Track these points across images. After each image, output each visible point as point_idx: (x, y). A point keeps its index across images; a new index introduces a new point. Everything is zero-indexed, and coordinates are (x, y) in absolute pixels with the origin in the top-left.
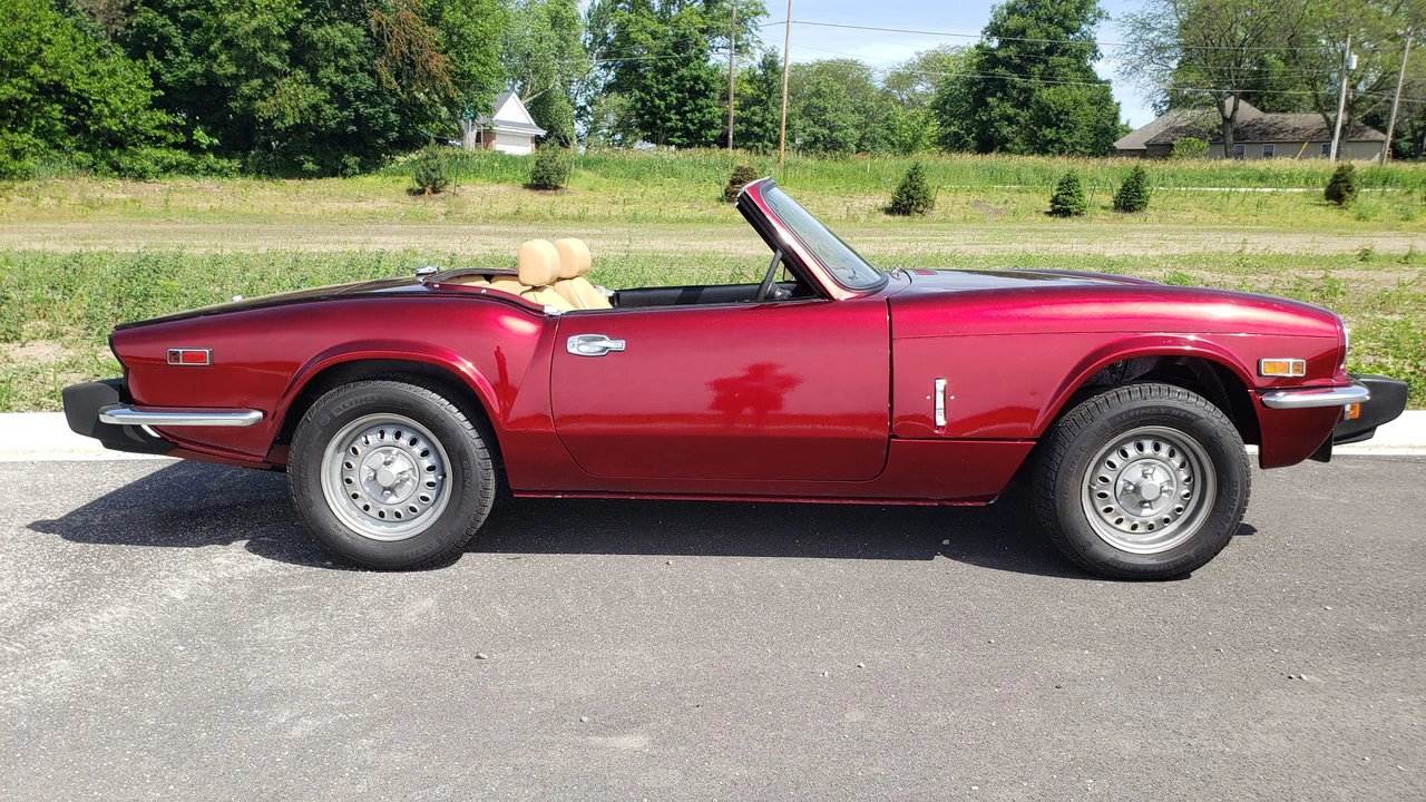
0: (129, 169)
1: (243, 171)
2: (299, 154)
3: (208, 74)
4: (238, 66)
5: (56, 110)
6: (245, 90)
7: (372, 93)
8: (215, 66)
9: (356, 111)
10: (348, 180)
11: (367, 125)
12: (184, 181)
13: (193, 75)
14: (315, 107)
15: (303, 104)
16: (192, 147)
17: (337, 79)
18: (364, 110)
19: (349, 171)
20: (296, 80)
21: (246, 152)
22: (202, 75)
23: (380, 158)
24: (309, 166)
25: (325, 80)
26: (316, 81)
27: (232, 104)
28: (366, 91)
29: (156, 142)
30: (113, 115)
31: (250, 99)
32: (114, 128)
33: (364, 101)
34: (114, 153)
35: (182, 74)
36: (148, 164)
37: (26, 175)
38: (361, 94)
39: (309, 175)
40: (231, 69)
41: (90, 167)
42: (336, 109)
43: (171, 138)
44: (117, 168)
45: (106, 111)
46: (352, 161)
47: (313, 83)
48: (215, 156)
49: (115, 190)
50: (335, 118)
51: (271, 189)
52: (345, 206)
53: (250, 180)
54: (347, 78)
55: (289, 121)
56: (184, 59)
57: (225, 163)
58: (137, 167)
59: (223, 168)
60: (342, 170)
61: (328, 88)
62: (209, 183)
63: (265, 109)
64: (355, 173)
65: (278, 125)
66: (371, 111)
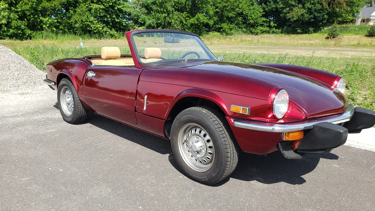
0: (254, 32)
1: (282, 32)
2: (297, 28)
3: (276, 8)
4: (284, 5)
5: (240, 19)
6: (285, 11)
7: (320, 10)
8: (278, 5)
9: (314, 15)
10: (309, 35)
11: (317, 19)
12: (266, 35)
13: (273, 8)
14: (302, 15)
15: (299, 14)
16: (270, 26)
17: (310, 7)
18: (317, 14)
19: (310, 32)
20: (298, 7)
21: (283, 27)
22: (275, 8)
23: (320, 28)
24: (299, 31)
25: (306, 7)
26: (304, 7)
27: (281, 15)
28: (318, 9)
29: (262, 25)
30: (252, 19)
31: (286, 13)
32: (252, 22)
33: (317, 12)
34: (251, 29)
35: (270, 8)
36: (258, 31)
37: (232, 34)
38: (317, 10)
39: (299, 33)
40: (282, 6)
41: (246, 32)
42: (308, 15)
43: (265, 24)
44: (252, 32)
45: (251, 18)
46: (311, 29)
47: (303, 8)
48: (275, 29)
49: (249, 37)
50: (308, 18)
51: (287, 37)
52: (305, 42)
53: (283, 35)
54: (313, 6)
55: (295, 19)
56: (271, 4)
57: (277, 30)
58: (256, 32)
59: (277, 32)
60: (308, 32)
61: (307, 9)
62: (272, 36)
63: (289, 16)
64: (312, 33)
65: (292, 20)
66: (319, 15)
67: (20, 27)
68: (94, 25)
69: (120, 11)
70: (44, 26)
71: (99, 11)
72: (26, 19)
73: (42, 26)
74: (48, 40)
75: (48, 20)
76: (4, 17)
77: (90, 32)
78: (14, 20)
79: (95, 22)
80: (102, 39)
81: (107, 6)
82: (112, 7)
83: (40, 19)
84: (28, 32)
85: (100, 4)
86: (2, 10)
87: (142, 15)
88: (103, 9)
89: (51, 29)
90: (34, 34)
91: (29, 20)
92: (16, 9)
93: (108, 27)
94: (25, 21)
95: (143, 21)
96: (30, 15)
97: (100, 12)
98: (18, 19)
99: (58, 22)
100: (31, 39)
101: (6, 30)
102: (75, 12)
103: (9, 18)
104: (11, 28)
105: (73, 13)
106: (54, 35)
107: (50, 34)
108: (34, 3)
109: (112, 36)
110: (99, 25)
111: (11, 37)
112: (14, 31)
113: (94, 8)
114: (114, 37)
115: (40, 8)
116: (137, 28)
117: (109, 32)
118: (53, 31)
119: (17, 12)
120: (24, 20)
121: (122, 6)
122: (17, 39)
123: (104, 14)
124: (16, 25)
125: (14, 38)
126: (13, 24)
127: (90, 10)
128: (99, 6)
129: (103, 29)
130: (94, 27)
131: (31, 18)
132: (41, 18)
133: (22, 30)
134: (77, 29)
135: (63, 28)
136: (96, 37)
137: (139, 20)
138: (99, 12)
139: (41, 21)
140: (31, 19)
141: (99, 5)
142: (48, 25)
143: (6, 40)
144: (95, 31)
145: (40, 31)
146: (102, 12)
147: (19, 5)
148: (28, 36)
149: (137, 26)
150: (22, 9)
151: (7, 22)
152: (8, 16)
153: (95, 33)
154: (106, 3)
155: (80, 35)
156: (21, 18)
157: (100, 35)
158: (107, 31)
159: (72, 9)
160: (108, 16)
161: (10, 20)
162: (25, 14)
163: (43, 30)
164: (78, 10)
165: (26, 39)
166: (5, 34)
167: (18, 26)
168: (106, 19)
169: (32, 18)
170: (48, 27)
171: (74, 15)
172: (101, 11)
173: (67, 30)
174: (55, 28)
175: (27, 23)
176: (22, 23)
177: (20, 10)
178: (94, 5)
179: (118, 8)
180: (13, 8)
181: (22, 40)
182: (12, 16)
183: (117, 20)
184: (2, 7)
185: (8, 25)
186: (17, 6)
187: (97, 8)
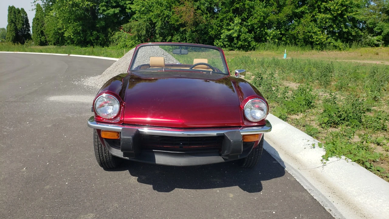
68: (316, 36)
69: (353, 20)
70: (268, 38)
71: (325, 20)
72: (253, 32)
73: (266, 39)
74: (269, 51)
75: (272, 32)
76: (236, 31)
77: (312, 43)
78: (243, 33)
79: (318, 33)
80: (324, 50)
81: (335, 15)
82: (342, 15)
83: (265, 32)
84: (253, 43)
85: (328, 13)
86: (236, 25)
87: (381, 22)
88: (330, 19)
89: (274, 41)
90: (258, 46)
91: (255, 33)
92: (247, 24)
93: (334, 37)
94: (252, 34)
95: (380, 29)
96: (257, 29)
97: (326, 22)
98: (247, 32)
99: (281, 34)
100: (254, 50)
101: (236, 42)
102: (299, 23)
103: (240, 31)
104: (240, 40)
105: (297, 24)
106: (275, 46)
107: (272, 45)
108: (262, 17)
109: (335, 47)
110: (322, 36)
111: (239, 48)
112: (242, 43)
113: (319, 18)
114: (338, 48)
115: (267, 21)
116: (370, 38)
117: (333, 43)
118: (275, 43)
119: (248, 26)
120: (252, 33)
121: (354, 13)
122: (243, 50)
123: (330, 24)
124: (244, 38)
125: (241, 49)
126: (241, 37)
127: (315, 21)
128: (326, 15)
129: (327, 40)
130: (317, 39)
131: (257, 31)
132: (266, 31)
133: (249, 42)
134: (300, 40)
135: (285, 39)
136: (317, 49)
137: (375, 29)
138: (324, 22)
139: (266, 33)
140: (257, 32)
141: (326, 14)
142: (271, 37)
143: (235, 51)
144: (317, 43)
145: (264, 43)
146: (328, 22)
147: (250, 19)
148: (253, 47)
149: (370, 35)
150: (251, 23)
151: (238, 36)
152: (239, 30)
153: (317, 44)
154: (334, 11)
155: (301, 46)
156: (250, 32)
157: (322, 46)
158: (332, 43)
159: (297, 20)
160: (335, 26)
161: (241, 33)
162: (254, 27)
163: (266, 42)
164: (302, 21)
165: (251, 50)
166: (235, 46)
167: (246, 39)
168: (331, 29)
169: (259, 31)
170: (272, 39)
171: (298, 26)
172: (327, 21)
173: (288, 42)
174: (277, 39)
175: (254, 35)
176: (249, 35)
177: (250, 24)
178: (320, 15)
179: (348, 17)
180: (245, 23)
181: (247, 51)
182: (242, 30)
183: (345, 30)
184: (236, 22)
185: (238, 38)
186: (248, 21)
187: (324, 18)
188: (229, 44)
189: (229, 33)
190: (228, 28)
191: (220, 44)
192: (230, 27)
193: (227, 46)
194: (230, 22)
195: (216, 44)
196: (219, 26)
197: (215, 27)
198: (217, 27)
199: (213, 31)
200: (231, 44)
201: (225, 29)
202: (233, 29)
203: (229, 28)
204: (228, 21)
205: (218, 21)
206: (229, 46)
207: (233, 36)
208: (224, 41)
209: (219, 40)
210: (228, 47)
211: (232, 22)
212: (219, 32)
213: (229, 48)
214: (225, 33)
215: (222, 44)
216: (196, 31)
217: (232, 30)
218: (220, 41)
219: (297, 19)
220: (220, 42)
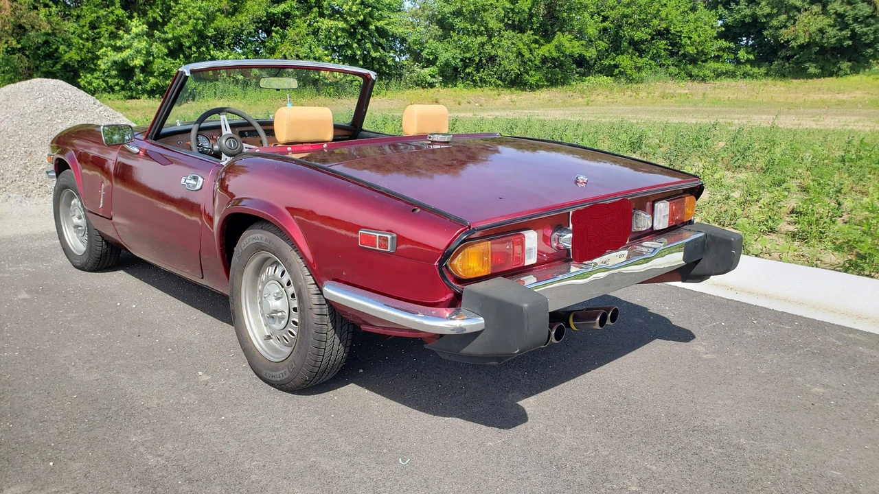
0: (697, 76)
1: (767, 74)
2: (806, 62)
3: (754, 17)
4: (772, 8)
5: (662, 44)
6: (775, 23)
7: (868, 17)
8: (757, 9)
9: (853, 31)
10: (840, 79)
11: (860, 40)
12: (726, 82)
13: (745, 16)
14: (822, 31)
15: (813, 29)
16: (738, 62)
17: (841, 10)
18: (859, 29)
19: (841, 73)
20: (811, 13)
21: (771, 62)
22: (749, 16)
23: (868, 62)
24: (812, 70)
25: (831, 11)
26: (825, 11)
27: (765, 33)
28: (863, 16)
29: (717, 58)
30: (692, 44)
31: (778, 28)
32: (691, 52)
33: (861, 22)
34: (690, 67)
35: (738, 16)
36: (708, 72)
37: (642, 81)
38: (858, 18)
39: (811, 76)
40: (767, 10)
41: (676, 75)
42: (838, 30)
43: (725, 56)
44: (691, 76)
45: (689, 42)
46: (845, 65)
47: (823, 13)
48: (751, 66)
49: (684, 88)
50: (835, 37)
51: (781, 86)
52: (825, 97)
53: (770, 81)
54: (849, 8)
55: (801, 41)
56: (741, 7)
57: (756, 70)
58: (701, 74)
59: (754, 73)
60: (837, 72)
61: (834, 16)
62: (742, 83)
63: (785, 34)
64: (846, 74)
65: (793, 44)
66: (865, 29)
67: (170, 73)
69: (381, 32)
71: (335, 33)
72: (181, 56)
74: (226, 99)
75: (228, 57)
76: (138, 52)
77: (315, 82)
78: (158, 57)
79: (327, 59)
80: (343, 96)
81: (352, 23)
82: (364, 24)
83: (210, 55)
85: (338, 18)
86: (136, 37)
87: (431, 40)
88: (343, 30)
89: (234, 78)
90: (201, 88)
91: (187, 58)
92: (163, 36)
94: (180, 60)
95: (431, 53)
96: (190, 48)
97: (337, 37)
98: (167, 55)
100: (193, 100)
101: (142, 79)
102: (283, 37)
103: (149, 53)
104: (151, 74)
105: (279, 40)
106: (238, 89)
107: (231, 87)
108: (200, 21)
111: (151, 93)
112: (158, 81)
113: (324, 28)
115: (211, 32)
116: (418, 70)
118: (237, 81)
119: (166, 41)
120: (179, 58)
121: (386, 22)
123: (345, 40)
124: (163, 68)
125: (157, 96)
126: (155, 67)
127: (315, 33)
128: (336, 22)
131: (192, 54)
132: (212, 52)
136: (328, 93)
137: (424, 54)
138: (334, 37)
140: (193, 56)
141: (334, 20)
143: (141, 100)
146: (341, 36)
147: (170, 25)
149: (418, 65)
150: (175, 35)
151: (145, 63)
152: (147, 48)
153: (327, 85)
154: (351, 16)
156: (172, 53)
157: (338, 89)
159: (278, 30)
160: (355, 45)
161: (151, 58)
162: (181, 45)
163: (216, 79)
164: (291, 33)
166: (140, 87)
167: (166, 71)
168: (349, 52)
169: (195, 52)
171: (282, 43)
172: (339, 34)
174: (242, 73)
176: (174, 63)
177: (170, 36)
178: (325, 22)
179: (377, 27)
180: (157, 33)
182: (154, 49)
183: (375, 54)
184: (134, 30)
185: (146, 69)
186: (166, 29)
187: (332, 28)
188: (122, 82)
189: (119, 57)
190: (115, 44)
191: (98, 85)
192: (119, 43)
193: (117, 88)
194: (118, 29)
195: (86, 85)
196: (87, 40)
197: (75, 40)
198: (81, 41)
199: (74, 51)
200: (127, 82)
201: (107, 47)
202: (129, 47)
203: (118, 45)
204: (112, 28)
205: (83, 26)
206: (123, 88)
207: (131, 65)
208: (107, 76)
209: (92, 74)
210: (119, 91)
211: (124, 31)
212: (90, 55)
213: (123, 92)
214: (108, 58)
215: (104, 84)
216: (22, 50)
217: (127, 48)
218: (95, 75)
219: (278, 28)
220: (96, 78)
